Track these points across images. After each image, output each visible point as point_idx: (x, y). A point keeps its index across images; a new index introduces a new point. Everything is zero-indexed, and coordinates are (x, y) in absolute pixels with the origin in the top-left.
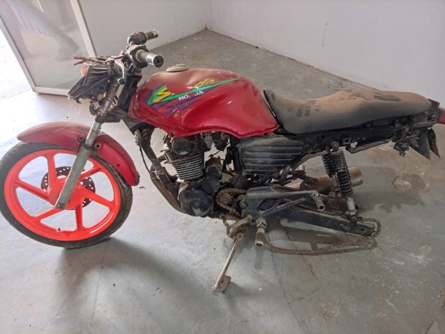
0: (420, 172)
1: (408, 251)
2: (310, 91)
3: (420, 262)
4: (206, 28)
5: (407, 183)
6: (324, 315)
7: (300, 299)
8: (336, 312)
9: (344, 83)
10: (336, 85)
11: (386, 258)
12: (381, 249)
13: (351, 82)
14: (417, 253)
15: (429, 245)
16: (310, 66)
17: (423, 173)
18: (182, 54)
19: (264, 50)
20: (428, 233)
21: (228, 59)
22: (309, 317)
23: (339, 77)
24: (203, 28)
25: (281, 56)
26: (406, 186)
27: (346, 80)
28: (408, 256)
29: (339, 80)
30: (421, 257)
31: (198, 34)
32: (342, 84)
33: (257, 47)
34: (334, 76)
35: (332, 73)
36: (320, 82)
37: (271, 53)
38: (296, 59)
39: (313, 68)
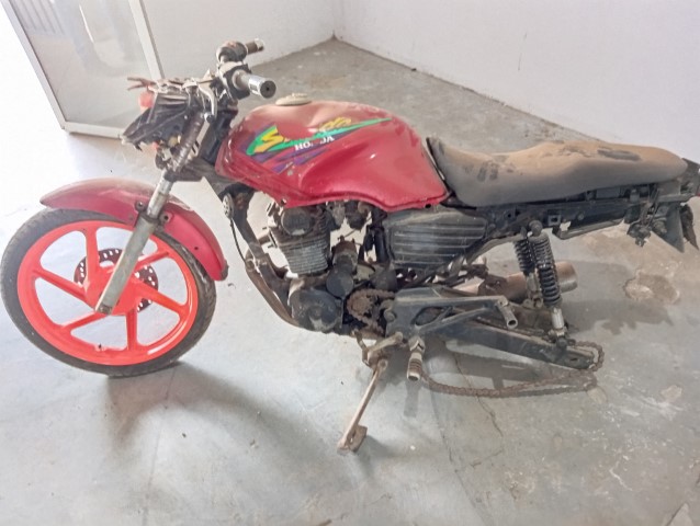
0: (667, 272)
1: (646, 395)
2: (497, 140)
3: (663, 412)
4: (334, 38)
5: (646, 289)
6: (511, 490)
7: (474, 465)
8: (530, 485)
9: (551, 130)
10: (539, 133)
11: (610, 405)
12: (603, 391)
13: (562, 128)
14: (660, 398)
15: (678, 386)
16: (497, 101)
17: (672, 274)
18: (295, 78)
19: (425, 74)
20: (676, 368)
21: (368, 88)
22: (488, 493)
23: (543, 120)
24: (329, 37)
25: (451, 84)
26: (644, 294)
27: (554, 125)
28: (645, 402)
29: (543, 125)
30: (665, 405)
31: (321, 46)
32: (547, 131)
33: (414, 70)
34: (535, 117)
35: (532, 113)
36: (513, 127)
37: (436, 78)
38: (476, 90)
39: (503, 104)
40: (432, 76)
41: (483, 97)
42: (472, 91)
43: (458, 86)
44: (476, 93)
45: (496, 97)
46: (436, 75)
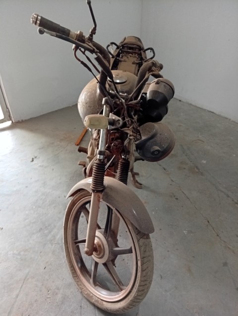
33: (180, 101)
37: (193, 105)
38: (215, 112)
39: (230, 120)
40: (191, 104)
41: (219, 116)
42: (213, 113)
43: (205, 110)
44: (216, 114)
45: (226, 116)
46: (193, 104)
